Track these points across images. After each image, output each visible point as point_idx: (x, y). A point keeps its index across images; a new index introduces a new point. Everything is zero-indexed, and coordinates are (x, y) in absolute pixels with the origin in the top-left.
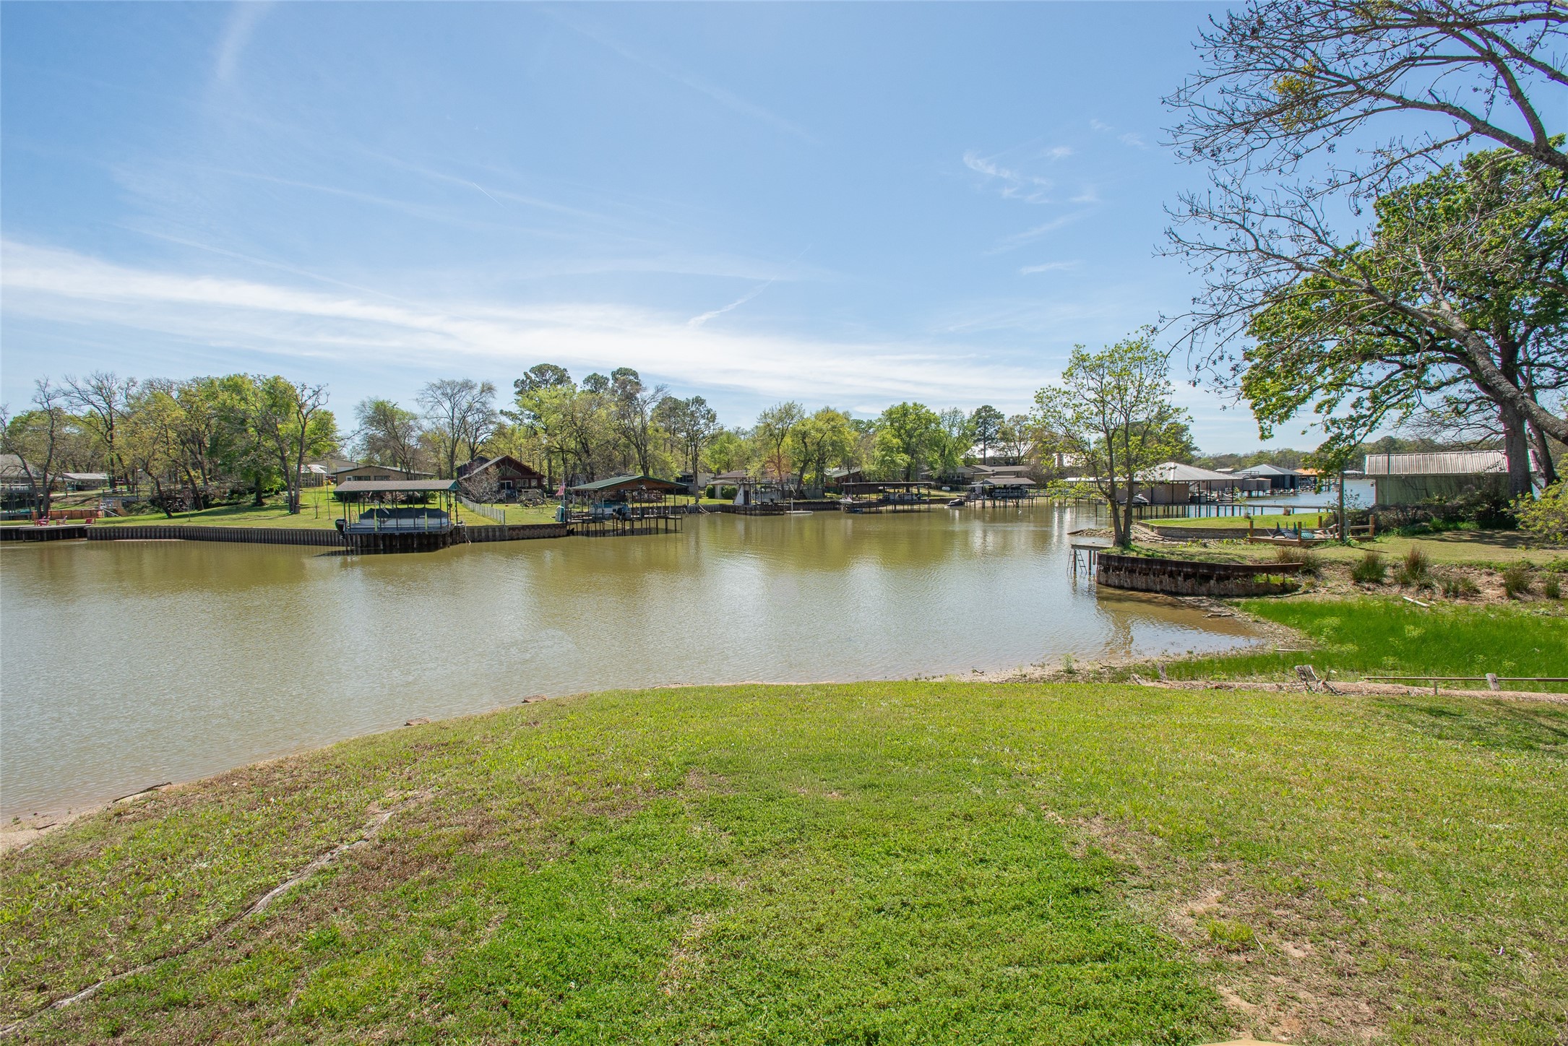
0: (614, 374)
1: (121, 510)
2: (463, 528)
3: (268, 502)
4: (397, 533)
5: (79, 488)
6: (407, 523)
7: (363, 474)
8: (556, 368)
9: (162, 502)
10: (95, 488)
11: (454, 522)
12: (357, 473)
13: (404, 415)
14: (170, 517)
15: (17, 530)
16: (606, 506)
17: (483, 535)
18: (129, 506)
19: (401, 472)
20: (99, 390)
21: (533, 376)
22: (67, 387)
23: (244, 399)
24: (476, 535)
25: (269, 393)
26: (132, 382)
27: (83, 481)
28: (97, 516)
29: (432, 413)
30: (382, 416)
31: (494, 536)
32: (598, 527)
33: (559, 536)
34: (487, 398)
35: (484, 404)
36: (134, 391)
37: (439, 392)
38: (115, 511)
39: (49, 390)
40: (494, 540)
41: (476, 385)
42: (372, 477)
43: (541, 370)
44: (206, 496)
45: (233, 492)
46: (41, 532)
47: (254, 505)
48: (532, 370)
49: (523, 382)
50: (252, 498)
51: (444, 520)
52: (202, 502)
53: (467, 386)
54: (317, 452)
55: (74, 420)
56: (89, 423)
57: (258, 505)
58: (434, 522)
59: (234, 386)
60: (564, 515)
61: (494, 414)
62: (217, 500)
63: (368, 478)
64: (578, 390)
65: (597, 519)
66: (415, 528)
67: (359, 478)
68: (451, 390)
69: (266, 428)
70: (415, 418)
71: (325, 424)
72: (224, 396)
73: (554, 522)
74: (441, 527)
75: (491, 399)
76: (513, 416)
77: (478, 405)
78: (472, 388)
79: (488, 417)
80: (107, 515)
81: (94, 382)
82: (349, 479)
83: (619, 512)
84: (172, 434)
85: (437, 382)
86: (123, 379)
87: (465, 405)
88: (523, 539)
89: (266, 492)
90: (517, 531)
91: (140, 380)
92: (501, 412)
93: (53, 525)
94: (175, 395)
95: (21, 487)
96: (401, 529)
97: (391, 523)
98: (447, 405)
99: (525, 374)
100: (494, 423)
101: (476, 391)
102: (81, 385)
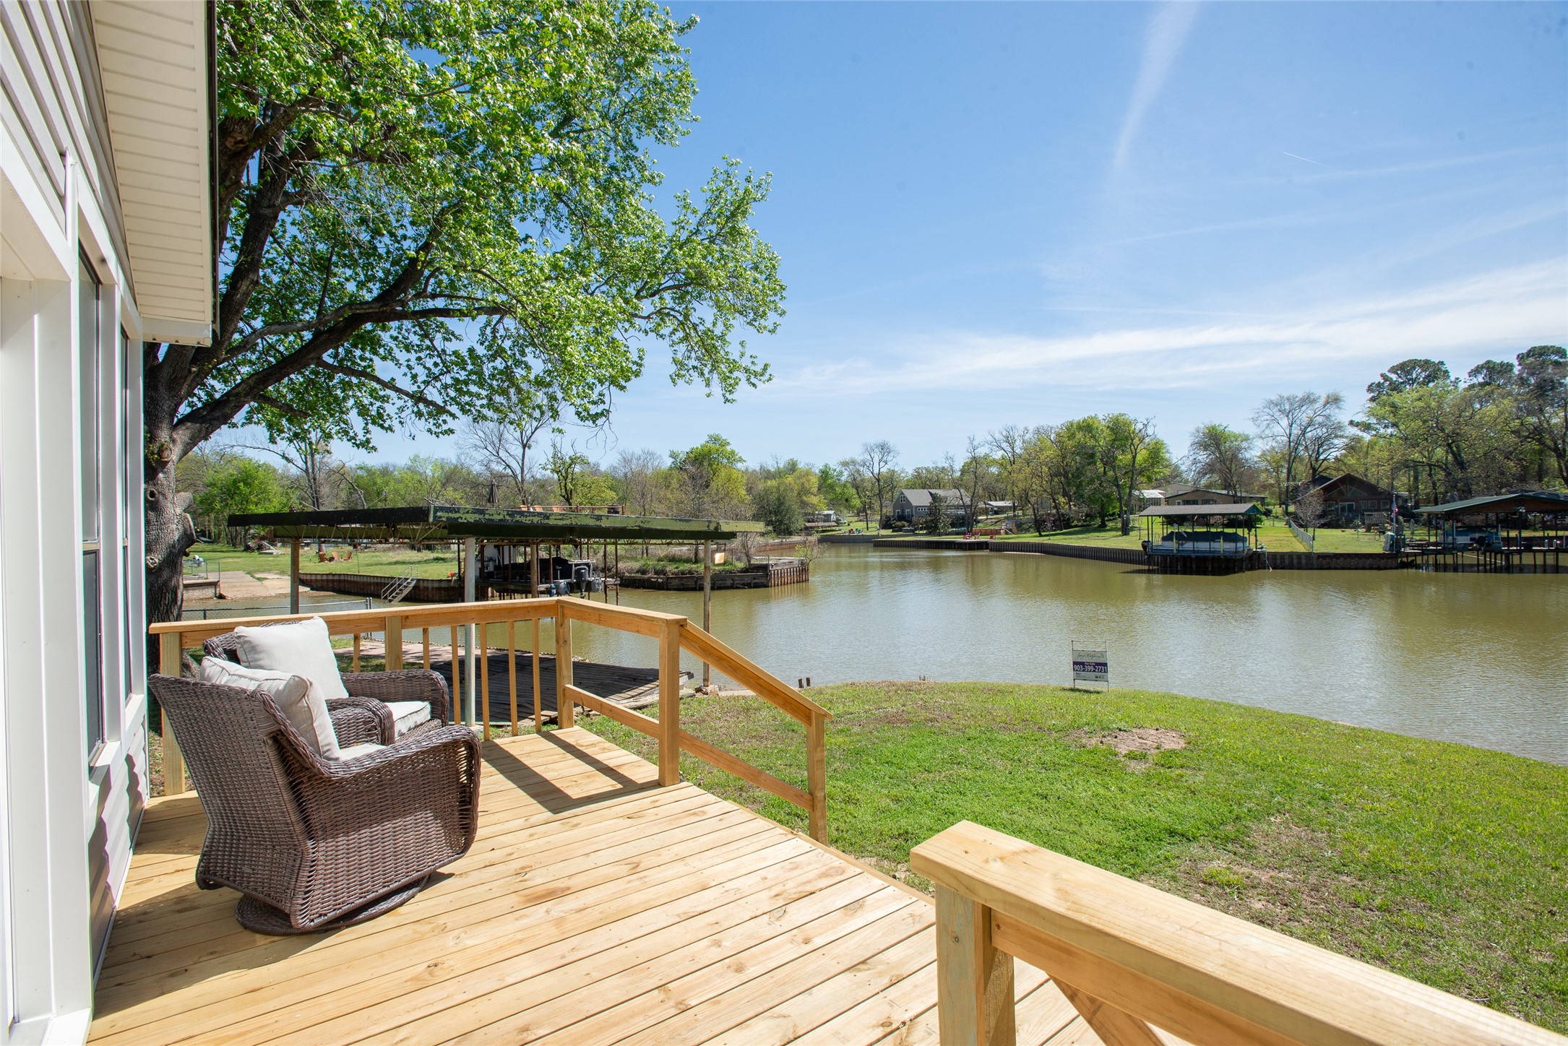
0: (1521, 358)
1: (1015, 529)
2: (1263, 553)
3: (1110, 524)
4: (1193, 555)
5: (996, 513)
6: (1203, 546)
7: (1191, 498)
8: (1427, 362)
9: (1039, 526)
10: (1004, 512)
11: (1253, 547)
12: (1185, 498)
13: (1236, 437)
14: (1041, 536)
15: (953, 542)
16: (1459, 534)
17: (1287, 562)
18: (1020, 528)
19: (1228, 495)
20: (1007, 439)
21: (1394, 377)
22: (990, 439)
23: (1093, 437)
24: (1278, 561)
25: (1112, 429)
26: (1026, 429)
27: (998, 507)
28: (1000, 534)
29: (1267, 432)
30: (1213, 440)
31: (1299, 563)
32: (1449, 560)
33: (1385, 568)
34: (1331, 410)
35: (1328, 417)
36: (1027, 437)
37: (1276, 409)
38: (1011, 530)
39: (975, 443)
40: (1300, 568)
41: (1319, 398)
42: (1200, 501)
43: (1405, 368)
44: (1069, 519)
45: (1087, 516)
46: (965, 544)
47: (1100, 526)
48: (1393, 370)
49: (1379, 385)
50: (1098, 521)
51: (1240, 545)
52: (1063, 523)
53: (1308, 400)
54: (1150, 479)
55: (995, 462)
56: (1002, 465)
57: (1102, 527)
58: (1229, 546)
59: (1087, 427)
60: (1396, 544)
61: (1340, 427)
62: (1076, 522)
63: (1195, 502)
64: (1462, 386)
65: (1447, 549)
66: (1210, 552)
67: (1187, 502)
68: (1288, 406)
69: (1109, 461)
70: (1246, 439)
71: (1156, 454)
72: (1079, 435)
73: (1380, 551)
74: (1236, 552)
75: (1337, 411)
76: (1367, 427)
77: (1320, 419)
78: (1314, 401)
79: (1336, 429)
80: (1006, 533)
81: (1004, 433)
82: (1179, 504)
83: (1480, 541)
84: (1045, 469)
85: (1274, 398)
86: (1021, 428)
87: (1305, 420)
88: (1336, 569)
89: (1111, 515)
90: (1328, 560)
91: (1031, 429)
92: (1351, 423)
93: (972, 540)
94: (1053, 437)
95: (961, 512)
96: (1198, 551)
97: (1189, 546)
98: (1285, 422)
99: (1382, 375)
100: (1342, 437)
101: (1318, 405)
102: (998, 436)
